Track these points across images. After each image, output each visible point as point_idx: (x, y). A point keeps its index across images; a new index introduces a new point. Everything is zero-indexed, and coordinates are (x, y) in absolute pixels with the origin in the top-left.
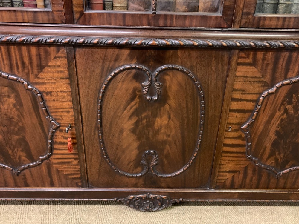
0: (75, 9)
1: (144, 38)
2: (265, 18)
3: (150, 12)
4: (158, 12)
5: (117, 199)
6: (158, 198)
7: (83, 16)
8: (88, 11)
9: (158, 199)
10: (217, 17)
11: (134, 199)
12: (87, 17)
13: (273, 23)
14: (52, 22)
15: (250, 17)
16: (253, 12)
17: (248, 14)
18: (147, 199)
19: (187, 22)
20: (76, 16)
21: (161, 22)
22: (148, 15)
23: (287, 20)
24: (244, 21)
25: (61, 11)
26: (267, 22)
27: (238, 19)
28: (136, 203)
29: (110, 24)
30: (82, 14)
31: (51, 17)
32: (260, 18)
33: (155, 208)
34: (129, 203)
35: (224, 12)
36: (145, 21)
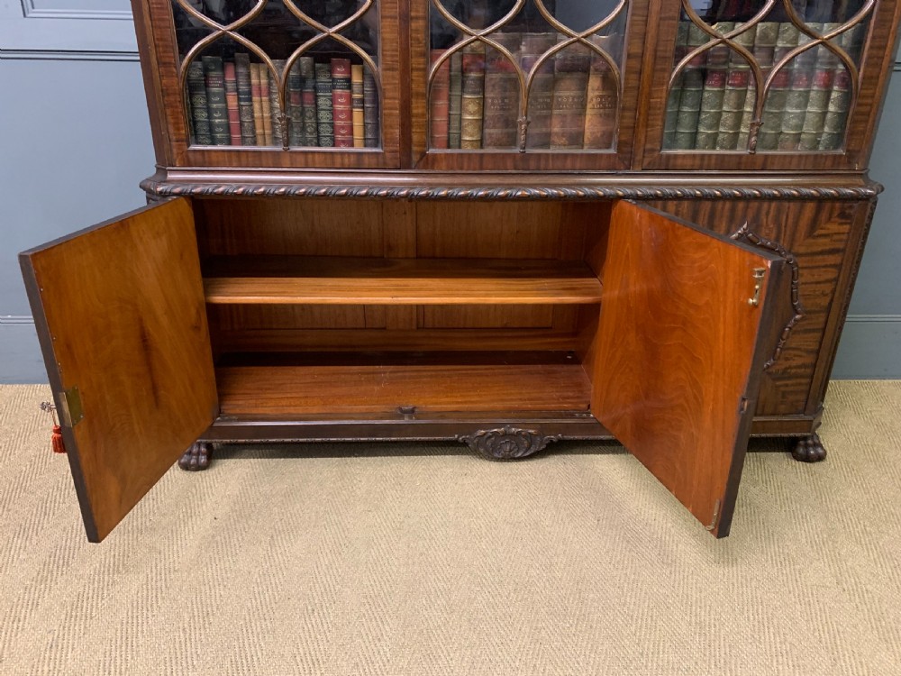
0: (414, 148)
1: (510, 186)
2: (676, 156)
3: (517, 150)
4: (529, 151)
5: (458, 437)
6: (523, 433)
7: (425, 158)
8: (431, 151)
9: (524, 436)
10: (609, 156)
11: (486, 437)
12: (430, 159)
13: (689, 162)
14: (381, 166)
15: (656, 154)
16: (659, 148)
17: (653, 150)
18: (505, 435)
19: (569, 163)
20: (415, 158)
21: (532, 164)
22: (515, 155)
23: (706, 158)
24: (646, 161)
25: (396, 152)
26: (679, 162)
27: (639, 157)
28: (489, 443)
29: (462, 169)
30: (423, 154)
31: (381, 160)
32: (669, 156)
33: (518, 452)
34: (478, 442)
35: (619, 149)
36: (509, 163)
